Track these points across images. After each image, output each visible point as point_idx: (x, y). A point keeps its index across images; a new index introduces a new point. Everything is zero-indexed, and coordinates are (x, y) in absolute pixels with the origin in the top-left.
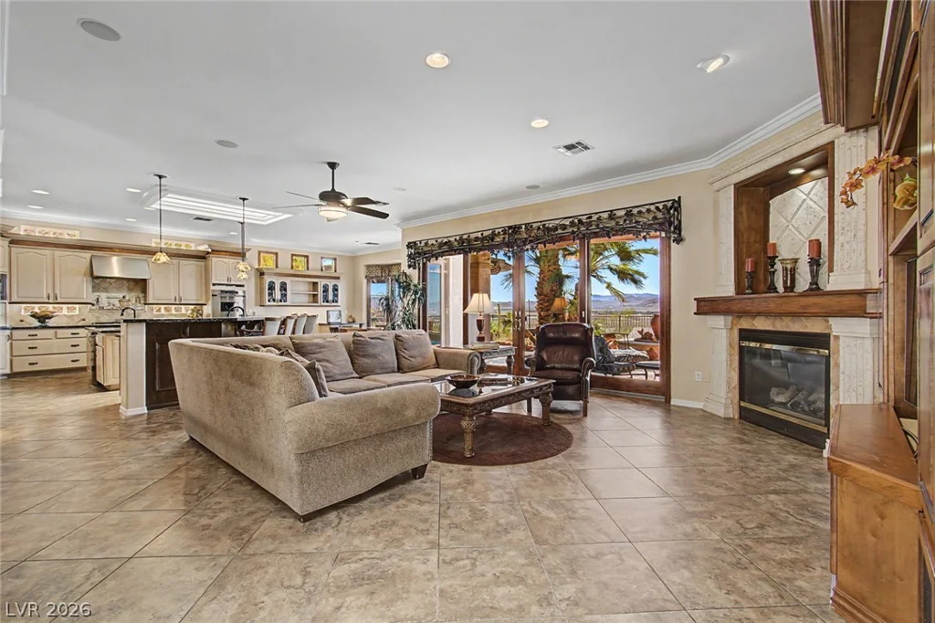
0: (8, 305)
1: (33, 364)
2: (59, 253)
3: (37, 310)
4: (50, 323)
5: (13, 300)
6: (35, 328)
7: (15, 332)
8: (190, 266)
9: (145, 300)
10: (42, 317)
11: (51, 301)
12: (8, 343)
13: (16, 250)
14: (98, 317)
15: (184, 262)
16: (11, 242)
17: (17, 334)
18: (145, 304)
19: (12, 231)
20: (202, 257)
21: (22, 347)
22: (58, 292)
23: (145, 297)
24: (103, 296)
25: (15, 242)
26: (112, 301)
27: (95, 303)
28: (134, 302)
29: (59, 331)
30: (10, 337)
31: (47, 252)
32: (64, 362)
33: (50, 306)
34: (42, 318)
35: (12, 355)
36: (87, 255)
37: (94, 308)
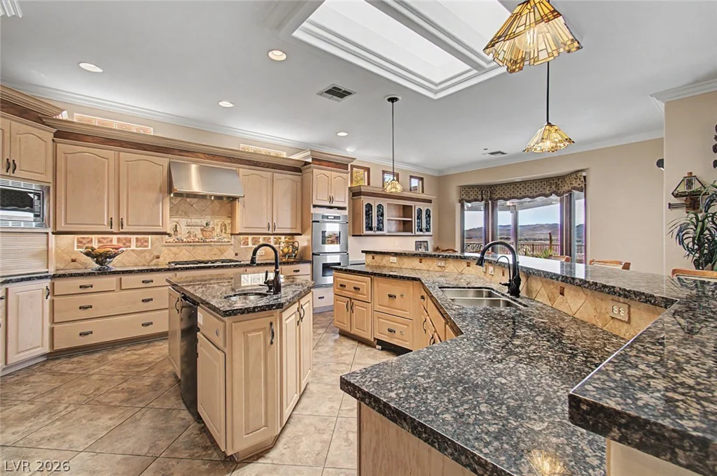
0: (52, 237)
1: (86, 334)
2: (127, 156)
3: (95, 245)
4: (114, 264)
5: (59, 229)
6: (89, 274)
7: (58, 283)
8: (285, 181)
9: (232, 228)
10: (101, 255)
11: (114, 230)
12: (47, 302)
13: (64, 147)
14: (175, 254)
15: (278, 175)
16: (56, 135)
17: (61, 285)
18: (232, 234)
19: (60, 117)
20: (298, 169)
21: (69, 308)
22: (123, 215)
23: (233, 224)
24: (183, 222)
25: (64, 134)
26: (192, 229)
27: (172, 233)
28: (219, 230)
29: (125, 278)
30: (51, 292)
31: (109, 153)
32: (131, 327)
33: (115, 237)
34: (102, 258)
35: (53, 322)
36: (164, 161)
37: (171, 240)
